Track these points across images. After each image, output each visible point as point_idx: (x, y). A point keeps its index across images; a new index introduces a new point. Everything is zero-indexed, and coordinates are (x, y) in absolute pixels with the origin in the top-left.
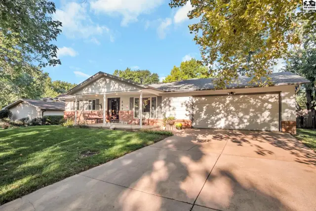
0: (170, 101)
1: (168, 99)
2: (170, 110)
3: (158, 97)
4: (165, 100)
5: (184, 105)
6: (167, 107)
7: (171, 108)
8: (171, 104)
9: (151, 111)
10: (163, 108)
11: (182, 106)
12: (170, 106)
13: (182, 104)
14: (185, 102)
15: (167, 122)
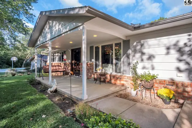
0: (142, 45)
1: (140, 42)
2: (142, 60)
3: (124, 41)
4: (135, 44)
5: (172, 51)
6: (138, 55)
7: (145, 57)
8: (145, 51)
9: (114, 61)
10: (131, 57)
11: (168, 53)
12: (143, 54)
13: (168, 48)
14: (175, 45)
15: (139, 82)
